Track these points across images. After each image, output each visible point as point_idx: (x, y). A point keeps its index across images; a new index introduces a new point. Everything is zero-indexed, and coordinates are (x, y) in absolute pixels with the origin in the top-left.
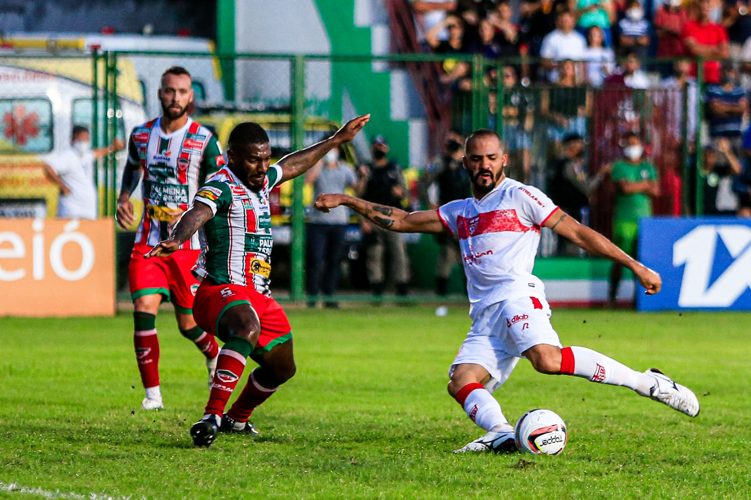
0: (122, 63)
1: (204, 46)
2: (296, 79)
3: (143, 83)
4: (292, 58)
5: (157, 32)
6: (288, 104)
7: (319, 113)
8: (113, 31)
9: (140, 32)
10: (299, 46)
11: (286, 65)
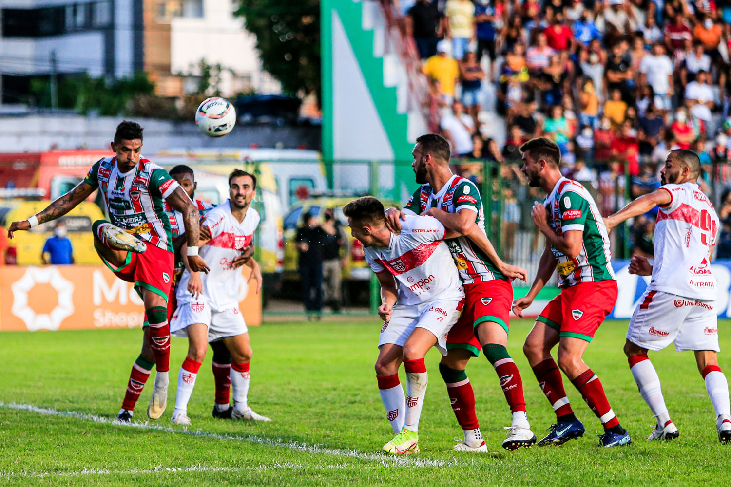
0: (263, 167)
1: (314, 155)
2: (373, 176)
3: (277, 181)
4: (370, 163)
5: (286, 147)
6: (367, 190)
7: (386, 196)
8: (259, 146)
9: (273, 146)
10: (374, 156)
11: (365, 168)
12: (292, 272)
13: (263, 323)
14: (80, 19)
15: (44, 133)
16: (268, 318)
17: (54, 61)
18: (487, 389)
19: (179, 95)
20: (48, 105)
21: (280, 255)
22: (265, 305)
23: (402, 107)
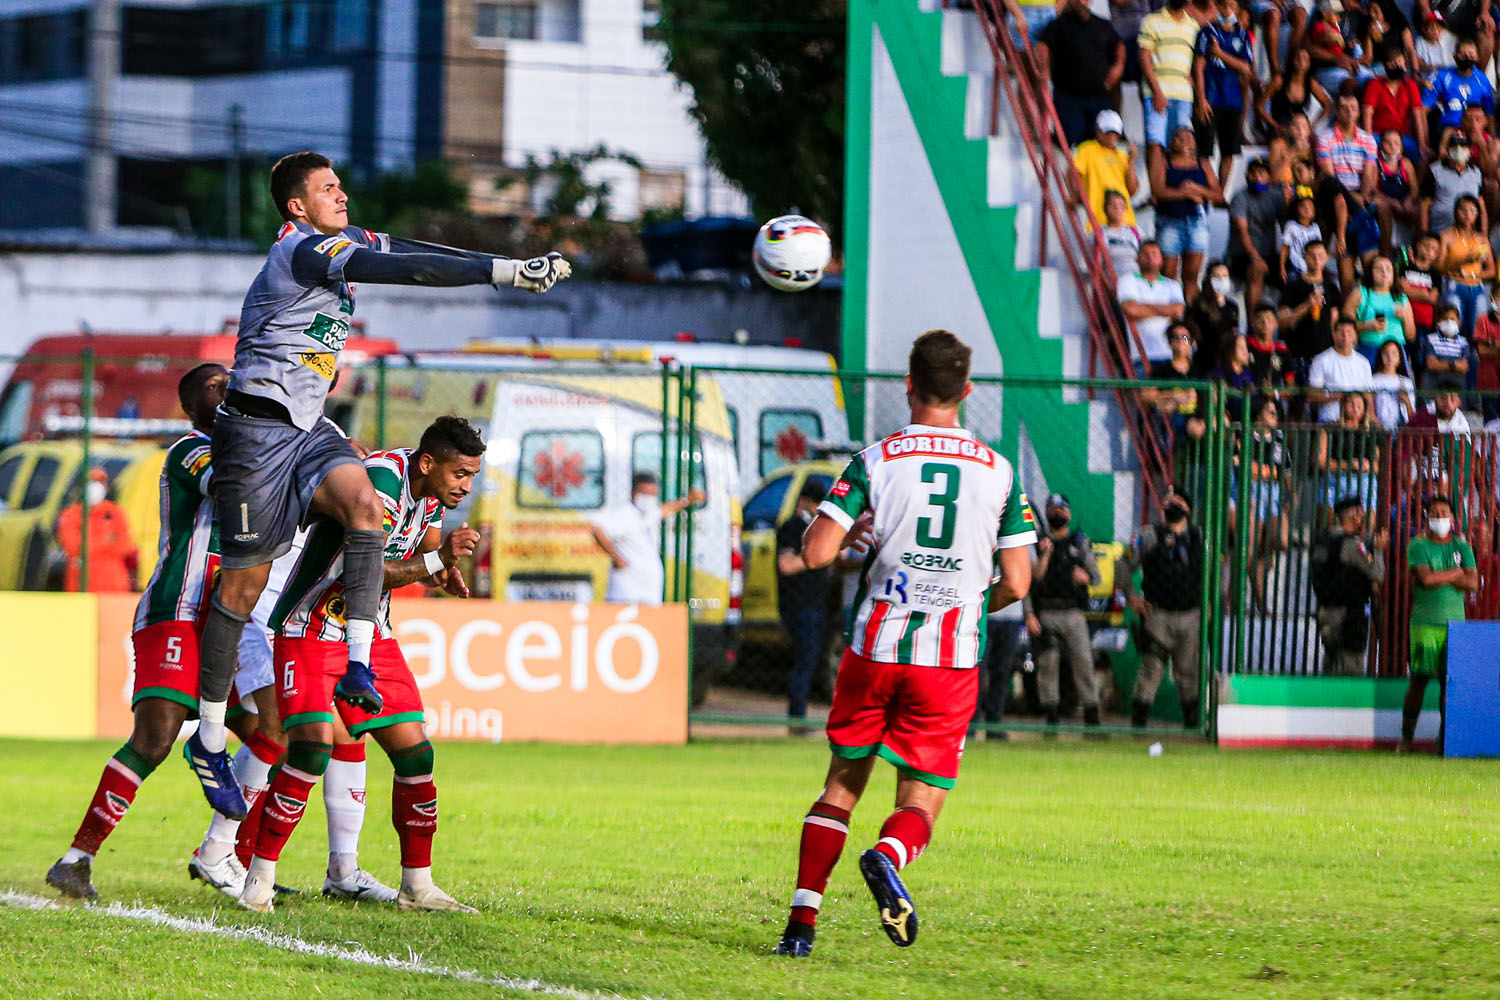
0: (703, 384)
1: (822, 361)
3: (732, 412)
5: (755, 341)
8: (692, 339)
9: (730, 340)
12: (767, 626)
13: (691, 740)
14: (300, 35)
15: (208, 293)
16: (699, 730)
17: (235, 128)
18: (1201, 907)
19: (519, 213)
20: (220, 232)
21: (736, 586)
22: (696, 701)
23: (1024, 255)
